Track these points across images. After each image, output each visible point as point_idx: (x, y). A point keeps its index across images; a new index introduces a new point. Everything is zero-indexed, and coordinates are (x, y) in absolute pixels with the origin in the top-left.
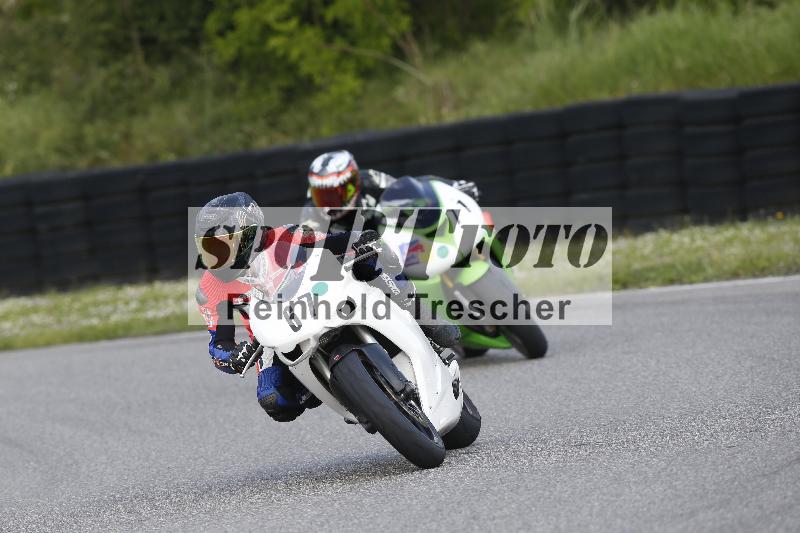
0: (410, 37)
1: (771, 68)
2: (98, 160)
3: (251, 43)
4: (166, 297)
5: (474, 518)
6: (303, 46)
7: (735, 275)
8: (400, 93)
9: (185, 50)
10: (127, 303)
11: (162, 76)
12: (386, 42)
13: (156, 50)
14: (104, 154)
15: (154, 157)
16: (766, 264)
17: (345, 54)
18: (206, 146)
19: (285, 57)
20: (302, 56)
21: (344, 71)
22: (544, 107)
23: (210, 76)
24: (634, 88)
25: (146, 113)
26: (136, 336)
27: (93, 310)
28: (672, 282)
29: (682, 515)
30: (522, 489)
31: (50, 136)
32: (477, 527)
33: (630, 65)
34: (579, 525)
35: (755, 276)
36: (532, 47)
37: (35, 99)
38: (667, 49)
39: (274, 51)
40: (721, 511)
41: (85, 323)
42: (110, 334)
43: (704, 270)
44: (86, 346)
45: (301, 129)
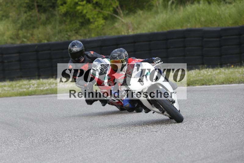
0: (119, 8)
1: (230, 22)
2: (23, 41)
3: (71, 8)
4: (45, 84)
5: (163, 150)
6: (87, 10)
7: (223, 83)
8: (116, 25)
9: (51, 9)
10: (33, 85)
11: (43, 17)
12: (111, 9)
13: (41, 9)
14: (25, 40)
15: (40, 41)
16: (232, 80)
17: (100, 12)
18: (56, 39)
19: (81, 13)
20: (87, 13)
21: (99, 18)
22: (160, 31)
23: (58, 17)
24: (188, 26)
25: (38, 28)
26: (37, 95)
27: (23, 86)
28: (203, 84)
29: (229, 151)
30: (175, 143)
31: (8, 34)
32: (165, 153)
33: (187, 19)
34: (197, 153)
35: (229, 84)
36: (157, 13)
37: (4, 22)
38: (199, 14)
39: (78, 10)
40: (241, 150)
41: (21, 90)
42: (30, 94)
43: (213, 81)
44: (22, 97)
45: (85, 35)
